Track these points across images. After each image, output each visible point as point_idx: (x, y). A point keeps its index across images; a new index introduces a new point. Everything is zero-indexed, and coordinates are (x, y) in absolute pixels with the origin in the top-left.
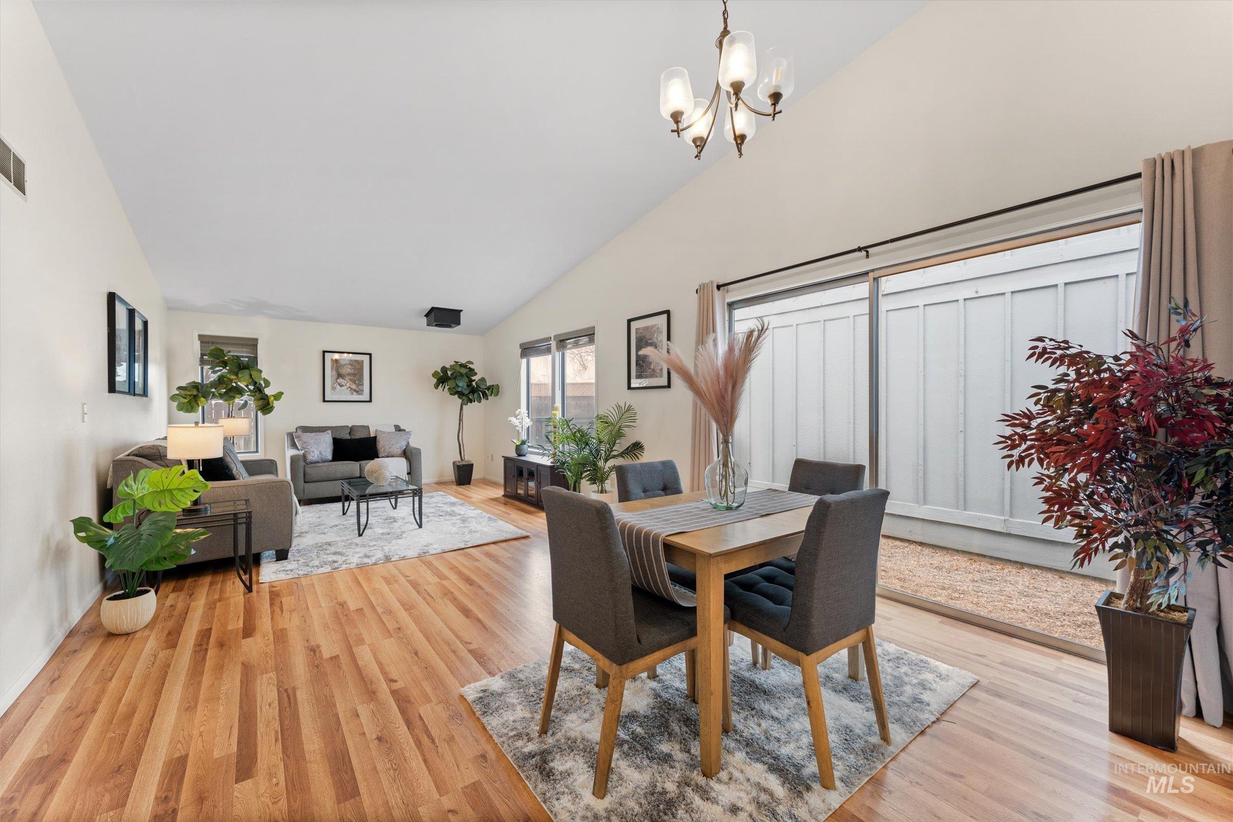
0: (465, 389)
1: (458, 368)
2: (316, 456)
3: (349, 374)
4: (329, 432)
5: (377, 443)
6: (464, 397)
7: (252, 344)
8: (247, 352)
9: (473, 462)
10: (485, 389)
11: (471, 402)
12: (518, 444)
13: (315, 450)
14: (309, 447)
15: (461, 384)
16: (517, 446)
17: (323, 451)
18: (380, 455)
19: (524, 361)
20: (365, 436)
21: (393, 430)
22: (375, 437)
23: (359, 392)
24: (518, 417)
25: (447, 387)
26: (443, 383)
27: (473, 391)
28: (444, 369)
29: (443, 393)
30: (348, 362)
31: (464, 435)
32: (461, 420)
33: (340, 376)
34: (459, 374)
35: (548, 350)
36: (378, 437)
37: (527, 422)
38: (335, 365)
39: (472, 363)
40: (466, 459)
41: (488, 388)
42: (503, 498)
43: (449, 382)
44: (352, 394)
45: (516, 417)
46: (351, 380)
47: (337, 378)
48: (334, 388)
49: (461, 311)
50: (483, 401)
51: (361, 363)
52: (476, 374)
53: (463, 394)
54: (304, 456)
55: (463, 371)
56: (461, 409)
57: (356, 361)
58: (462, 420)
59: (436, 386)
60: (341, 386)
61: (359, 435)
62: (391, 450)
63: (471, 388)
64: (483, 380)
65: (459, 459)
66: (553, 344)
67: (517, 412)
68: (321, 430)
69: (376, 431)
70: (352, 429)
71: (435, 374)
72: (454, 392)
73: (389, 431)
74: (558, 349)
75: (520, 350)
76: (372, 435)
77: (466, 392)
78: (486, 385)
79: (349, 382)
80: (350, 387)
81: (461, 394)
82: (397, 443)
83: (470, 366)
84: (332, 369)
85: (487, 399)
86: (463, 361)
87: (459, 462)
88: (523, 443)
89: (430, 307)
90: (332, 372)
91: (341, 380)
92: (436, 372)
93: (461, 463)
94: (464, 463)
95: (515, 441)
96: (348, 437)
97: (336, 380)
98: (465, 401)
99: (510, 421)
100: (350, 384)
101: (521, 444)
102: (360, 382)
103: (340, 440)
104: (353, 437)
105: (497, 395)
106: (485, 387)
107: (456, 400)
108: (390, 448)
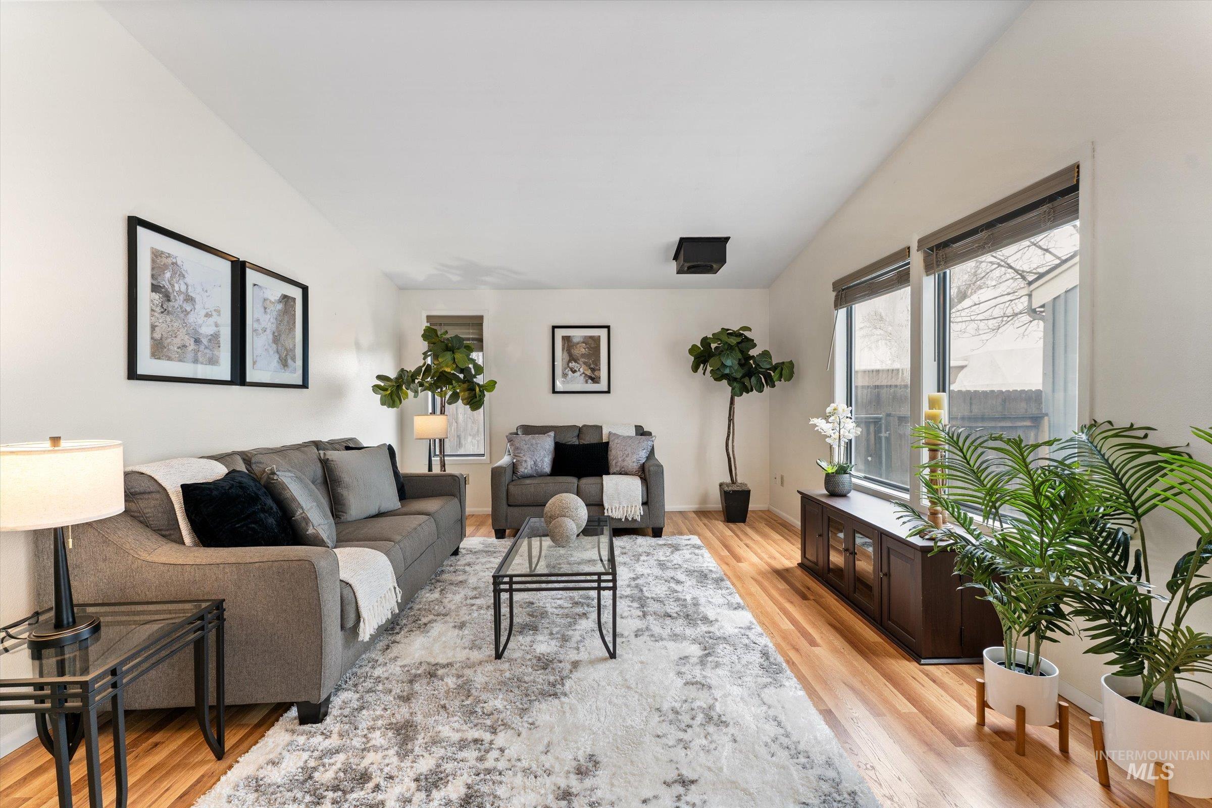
0: (736, 371)
1: (725, 338)
2: (529, 468)
3: (583, 355)
4: (552, 434)
5: (609, 453)
6: (735, 384)
7: (477, 322)
8: (473, 333)
9: (750, 487)
10: (769, 369)
11: (748, 392)
12: (831, 470)
13: (528, 460)
14: (521, 455)
15: (728, 362)
16: (828, 475)
17: (538, 460)
18: (611, 471)
19: (842, 313)
20: (595, 441)
21: (632, 432)
22: (607, 443)
23: (595, 380)
24: (830, 420)
25: (709, 369)
26: (705, 362)
27: (750, 374)
28: (705, 341)
29: (704, 377)
30: (582, 340)
31: (735, 444)
32: (731, 419)
33: (572, 358)
34: (726, 347)
35: (903, 278)
36: (610, 443)
37: (851, 430)
38: (566, 345)
39: (749, 329)
40: (739, 481)
41: (775, 368)
42: (799, 572)
43: (712, 360)
44: (587, 382)
45: (826, 418)
46: (585, 363)
47: (569, 361)
48: (565, 375)
49: (727, 239)
50: (767, 389)
51: (597, 340)
52: (755, 346)
53: (735, 379)
54: (514, 467)
55: (733, 341)
56: (732, 402)
57: (591, 337)
58: (733, 419)
59: (695, 369)
60: (574, 372)
61: (589, 439)
62: (625, 463)
63: (746, 368)
64: (766, 354)
65: (728, 480)
66: (917, 260)
67: (829, 410)
68: (542, 430)
69: (610, 433)
70: (581, 431)
71: (693, 350)
72: (719, 376)
73: (626, 434)
74: (929, 268)
75: (834, 294)
76: (605, 440)
77: (738, 375)
78: (771, 363)
79: (583, 366)
80: (584, 373)
81: (731, 379)
82: (633, 453)
83: (747, 333)
84: (563, 349)
85: (773, 386)
86: (735, 327)
87: (728, 485)
88: (842, 470)
89: (677, 240)
90: (563, 353)
91: (574, 364)
92: (694, 346)
93: (730, 488)
94: (735, 488)
95: (824, 464)
96: (576, 441)
97: (568, 364)
98: (737, 390)
99: (815, 426)
100: (584, 369)
101: (837, 472)
102: (597, 365)
103: (564, 445)
104: (583, 442)
105: (790, 377)
106: (768, 366)
107: (725, 388)
108: (624, 460)
